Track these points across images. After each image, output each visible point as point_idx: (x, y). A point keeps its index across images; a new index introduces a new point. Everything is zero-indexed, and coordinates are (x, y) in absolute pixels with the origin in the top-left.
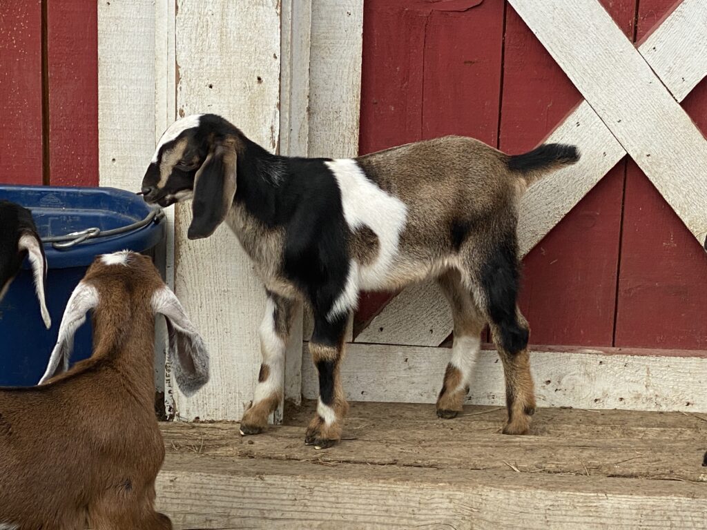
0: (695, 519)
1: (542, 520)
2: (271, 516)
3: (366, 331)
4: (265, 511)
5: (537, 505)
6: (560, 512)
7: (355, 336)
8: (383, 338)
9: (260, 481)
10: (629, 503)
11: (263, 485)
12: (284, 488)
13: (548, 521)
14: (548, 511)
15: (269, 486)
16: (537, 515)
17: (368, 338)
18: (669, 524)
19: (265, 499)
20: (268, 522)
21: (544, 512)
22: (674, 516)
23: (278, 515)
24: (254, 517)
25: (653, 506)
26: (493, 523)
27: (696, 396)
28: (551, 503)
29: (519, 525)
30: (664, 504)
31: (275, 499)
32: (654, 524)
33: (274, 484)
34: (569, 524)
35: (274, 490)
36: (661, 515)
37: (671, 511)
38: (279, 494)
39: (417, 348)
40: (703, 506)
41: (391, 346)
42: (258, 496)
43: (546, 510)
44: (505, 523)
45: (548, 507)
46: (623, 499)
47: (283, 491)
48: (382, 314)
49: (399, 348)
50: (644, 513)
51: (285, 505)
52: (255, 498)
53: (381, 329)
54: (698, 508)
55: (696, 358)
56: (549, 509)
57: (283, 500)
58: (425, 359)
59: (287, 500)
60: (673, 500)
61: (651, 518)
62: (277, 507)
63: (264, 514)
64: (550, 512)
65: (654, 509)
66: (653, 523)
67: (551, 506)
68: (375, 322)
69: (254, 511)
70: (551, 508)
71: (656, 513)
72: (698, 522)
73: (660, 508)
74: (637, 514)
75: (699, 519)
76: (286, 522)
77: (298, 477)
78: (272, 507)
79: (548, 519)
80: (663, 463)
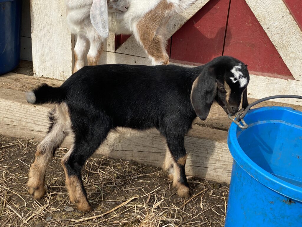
1: (150, 142)
2: (38, 123)
3: (120, 48)
4: (35, 121)
5: (149, 135)
6: (158, 140)
7: (116, 50)
8: (127, 52)
9: (34, 108)
10: (189, 140)
11: (35, 110)
12: (43, 112)
13: (153, 143)
15: (37, 111)
16: (148, 140)
17: (121, 51)
18: (206, 152)
19: (35, 116)
20: (36, 125)
22: (209, 149)
23: (40, 123)
24: (31, 123)
25: (200, 143)
27: (253, 91)
28: (155, 135)
30: (205, 143)
31: (40, 116)
33: (39, 110)
35: (39, 113)
36: (204, 148)
37: (208, 147)
38: (41, 114)
39: (140, 57)
40: (223, 146)
41: (130, 56)
43: (152, 138)
44: (134, 141)
45: (154, 137)
48: (126, 42)
49: (133, 57)
50: (196, 146)
51: (43, 119)
52: (31, 115)
53: (126, 48)
54: (221, 147)
57: (43, 117)
58: (143, 62)
59: (45, 117)
60: (210, 142)
61: (198, 148)
62: (40, 120)
63: (35, 122)
64: (154, 139)
66: (200, 151)
68: (123, 45)
69: (31, 120)
71: (201, 146)
73: (203, 144)
74: (192, 146)
76: (43, 127)
77: (49, 108)
78: (38, 120)
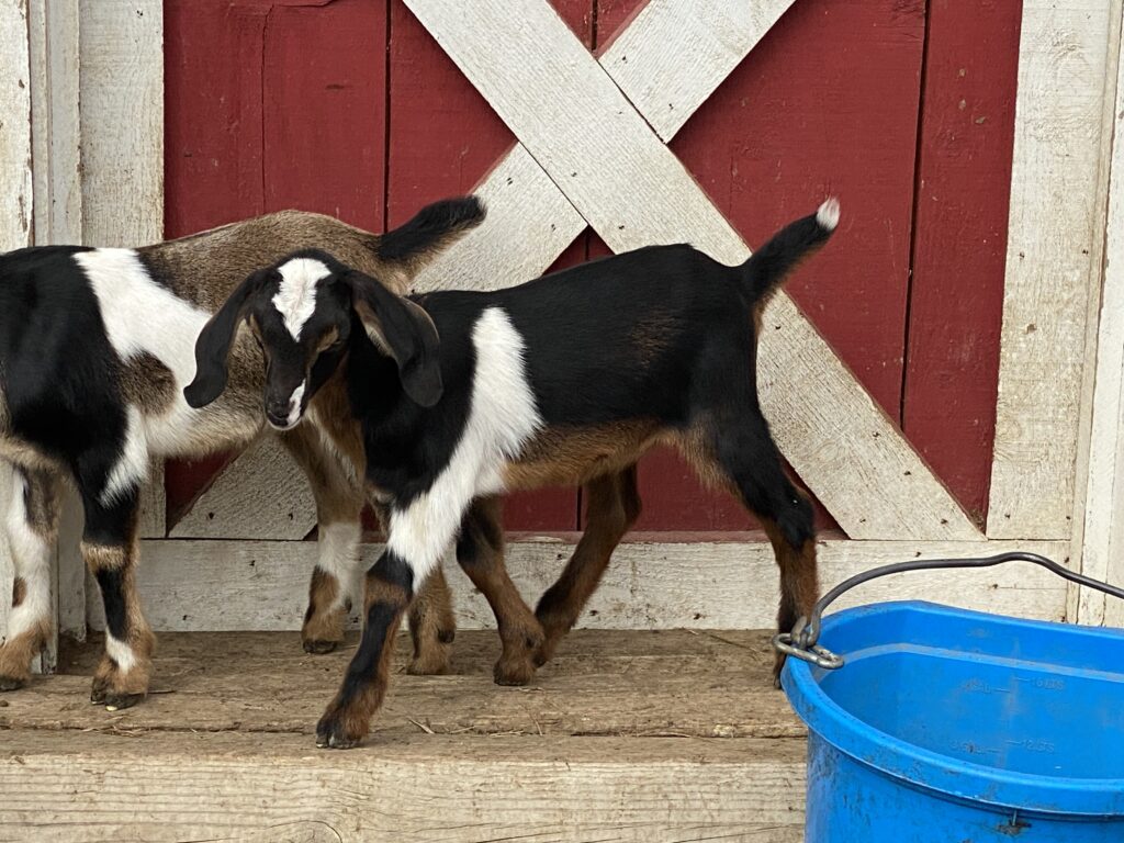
0: (706, 796)
1: (468, 809)
2: (37, 821)
3: (185, 520)
4: (26, 814)
5: (460, 784)
6: (496, 795)
7: (168, 529)
8: (214, 529)
9: (17, 766)
10: (603, 775)
11: (22, 771)
12: (56, 774)
13: (478, 809)
14: (477, 794)
15: (32, 773)
16: (460, 801)
17: (190, 530)
18: (666, 805)
19: (26, 793)
20: (33, 830)
21: (471, 795)
22: (675, 792)
23: (48, 818)
24: (9, 824)
25: (640, 778)
26: (392, 815)
27: (710, 603)
28: (483, 781)
29: (434, 818)
30: (657, 774)
31: (43, 793)
32: (643, 807)
33: (41, 770)
34: (511, 812)
35: (40, 779)
36: (654, 792)
37: (669, 785)
38: (48, 785)
39: (269, 543)
40: (718, 774)
41: (228, 542)
42: (14, 789)
43: (474, 792)
44: (411, 815)
45: (477, 787)
46: (595, 770)
47: (54, 779)
48: (212, 492)
49: (241, 544)
50: (628, 789)
51: (59, 802)
52: (10, 793)
53: (211, 515)
54: (710, 778)
55: (707, 544)
56: (479, 791)
57: (57, 794)
58: (282, 560)
59: (63, 793)
60: (672, 768)
61: (638, 798)
62: (46, 806)
63: (25, 817)
64: (481, 795)
65: (643, 782)
66: (642, 805)
67: (481, 785)
68: (201, 505)
69: (9, 814)
70: (481, 788)
71: (646, 789)
72: (711, 800)
73: (651, 781)
74: (616, 792)
75: (712, 796)
76: (61, 829)
77: (79, 756)
78: (38, 806)
79: (478, 806)
80: (656, 711)
